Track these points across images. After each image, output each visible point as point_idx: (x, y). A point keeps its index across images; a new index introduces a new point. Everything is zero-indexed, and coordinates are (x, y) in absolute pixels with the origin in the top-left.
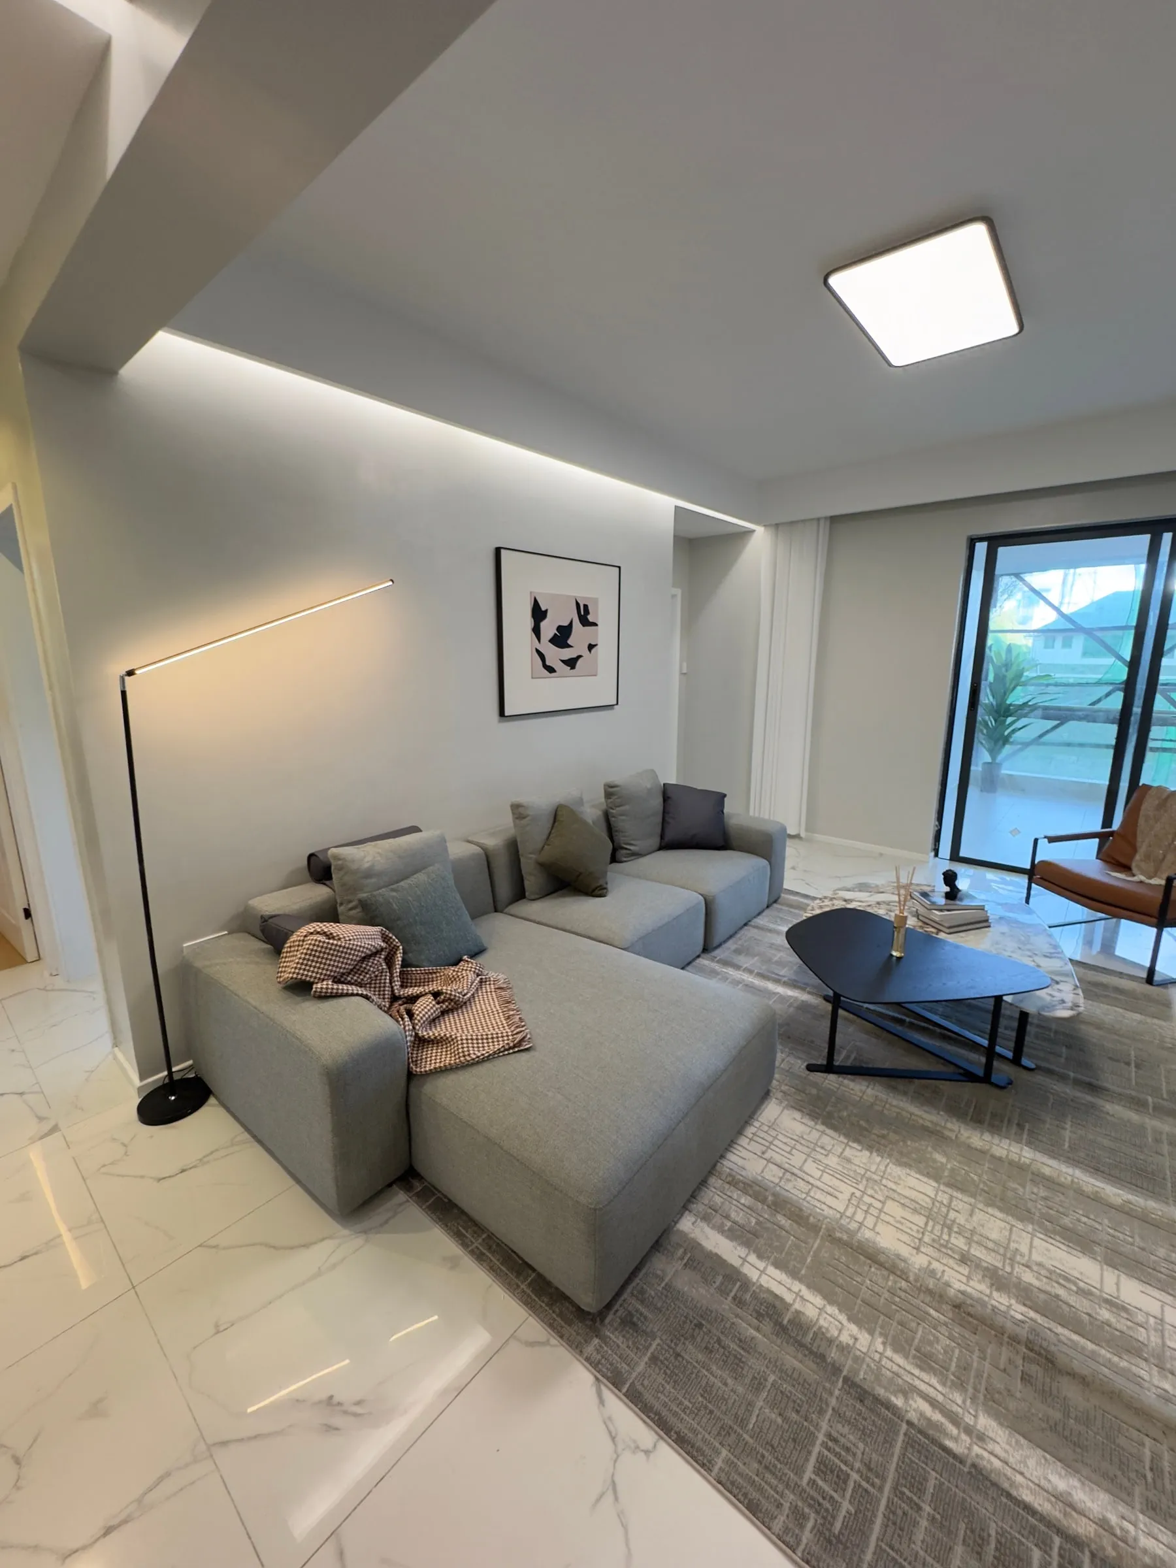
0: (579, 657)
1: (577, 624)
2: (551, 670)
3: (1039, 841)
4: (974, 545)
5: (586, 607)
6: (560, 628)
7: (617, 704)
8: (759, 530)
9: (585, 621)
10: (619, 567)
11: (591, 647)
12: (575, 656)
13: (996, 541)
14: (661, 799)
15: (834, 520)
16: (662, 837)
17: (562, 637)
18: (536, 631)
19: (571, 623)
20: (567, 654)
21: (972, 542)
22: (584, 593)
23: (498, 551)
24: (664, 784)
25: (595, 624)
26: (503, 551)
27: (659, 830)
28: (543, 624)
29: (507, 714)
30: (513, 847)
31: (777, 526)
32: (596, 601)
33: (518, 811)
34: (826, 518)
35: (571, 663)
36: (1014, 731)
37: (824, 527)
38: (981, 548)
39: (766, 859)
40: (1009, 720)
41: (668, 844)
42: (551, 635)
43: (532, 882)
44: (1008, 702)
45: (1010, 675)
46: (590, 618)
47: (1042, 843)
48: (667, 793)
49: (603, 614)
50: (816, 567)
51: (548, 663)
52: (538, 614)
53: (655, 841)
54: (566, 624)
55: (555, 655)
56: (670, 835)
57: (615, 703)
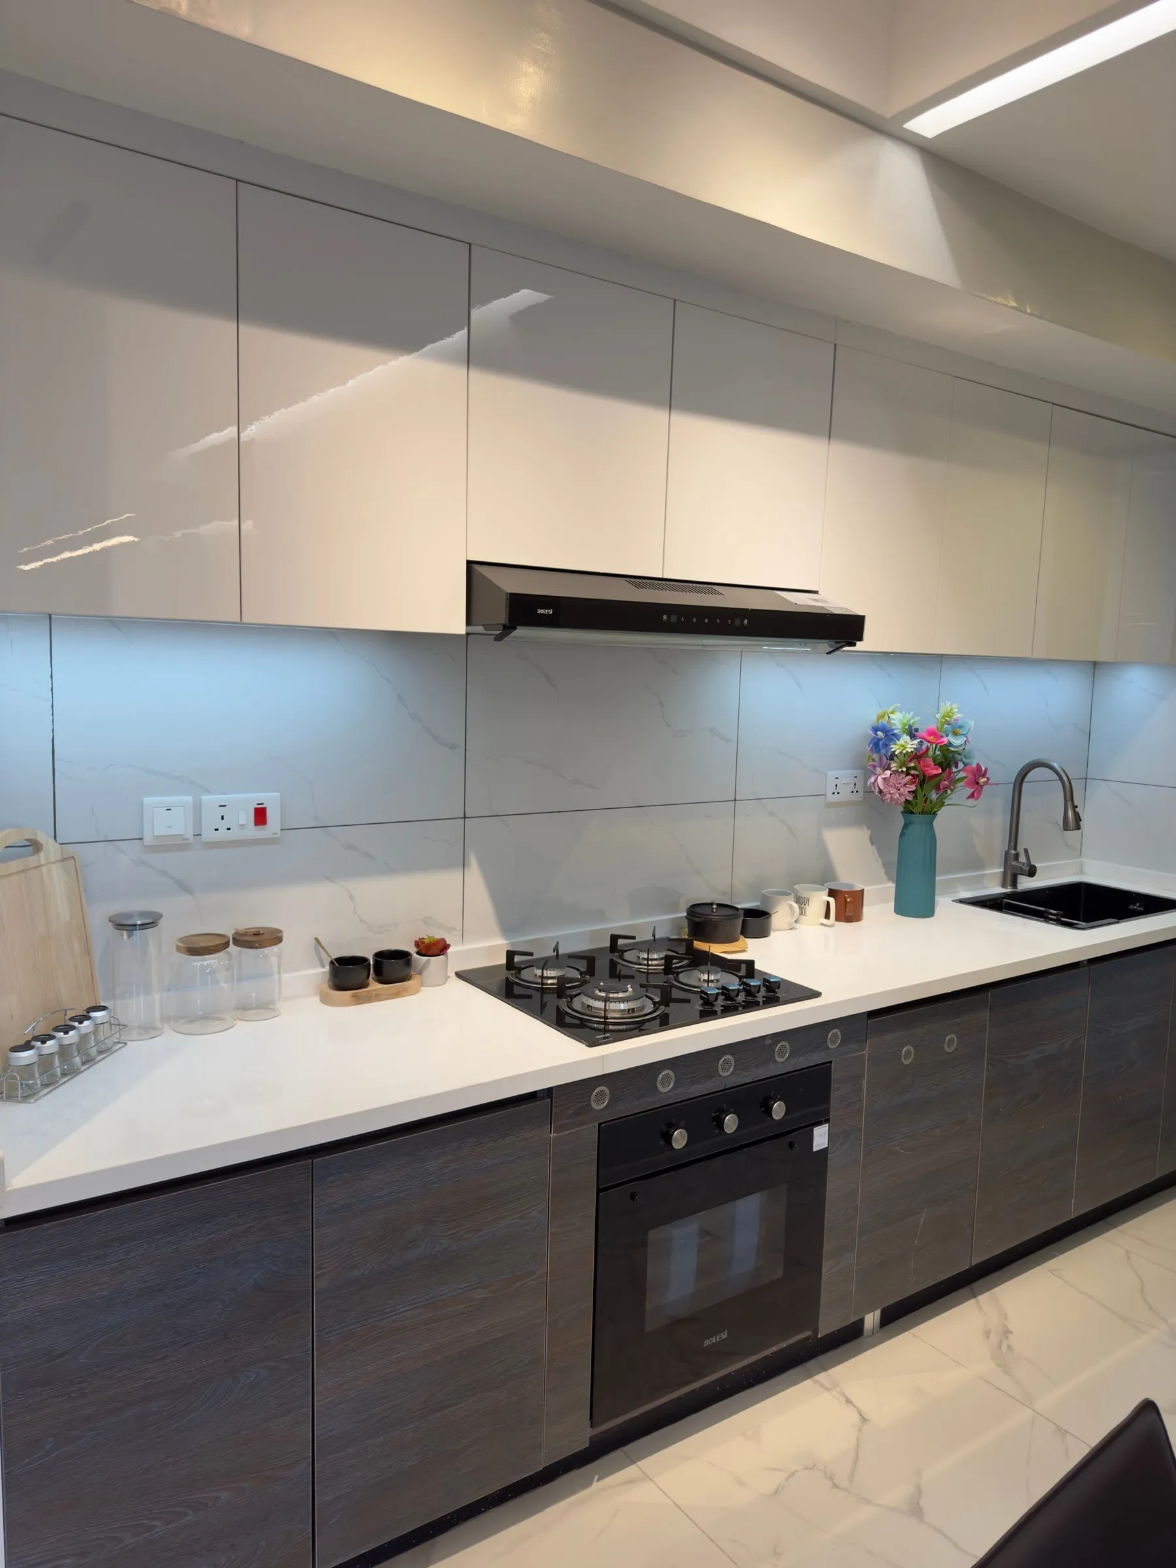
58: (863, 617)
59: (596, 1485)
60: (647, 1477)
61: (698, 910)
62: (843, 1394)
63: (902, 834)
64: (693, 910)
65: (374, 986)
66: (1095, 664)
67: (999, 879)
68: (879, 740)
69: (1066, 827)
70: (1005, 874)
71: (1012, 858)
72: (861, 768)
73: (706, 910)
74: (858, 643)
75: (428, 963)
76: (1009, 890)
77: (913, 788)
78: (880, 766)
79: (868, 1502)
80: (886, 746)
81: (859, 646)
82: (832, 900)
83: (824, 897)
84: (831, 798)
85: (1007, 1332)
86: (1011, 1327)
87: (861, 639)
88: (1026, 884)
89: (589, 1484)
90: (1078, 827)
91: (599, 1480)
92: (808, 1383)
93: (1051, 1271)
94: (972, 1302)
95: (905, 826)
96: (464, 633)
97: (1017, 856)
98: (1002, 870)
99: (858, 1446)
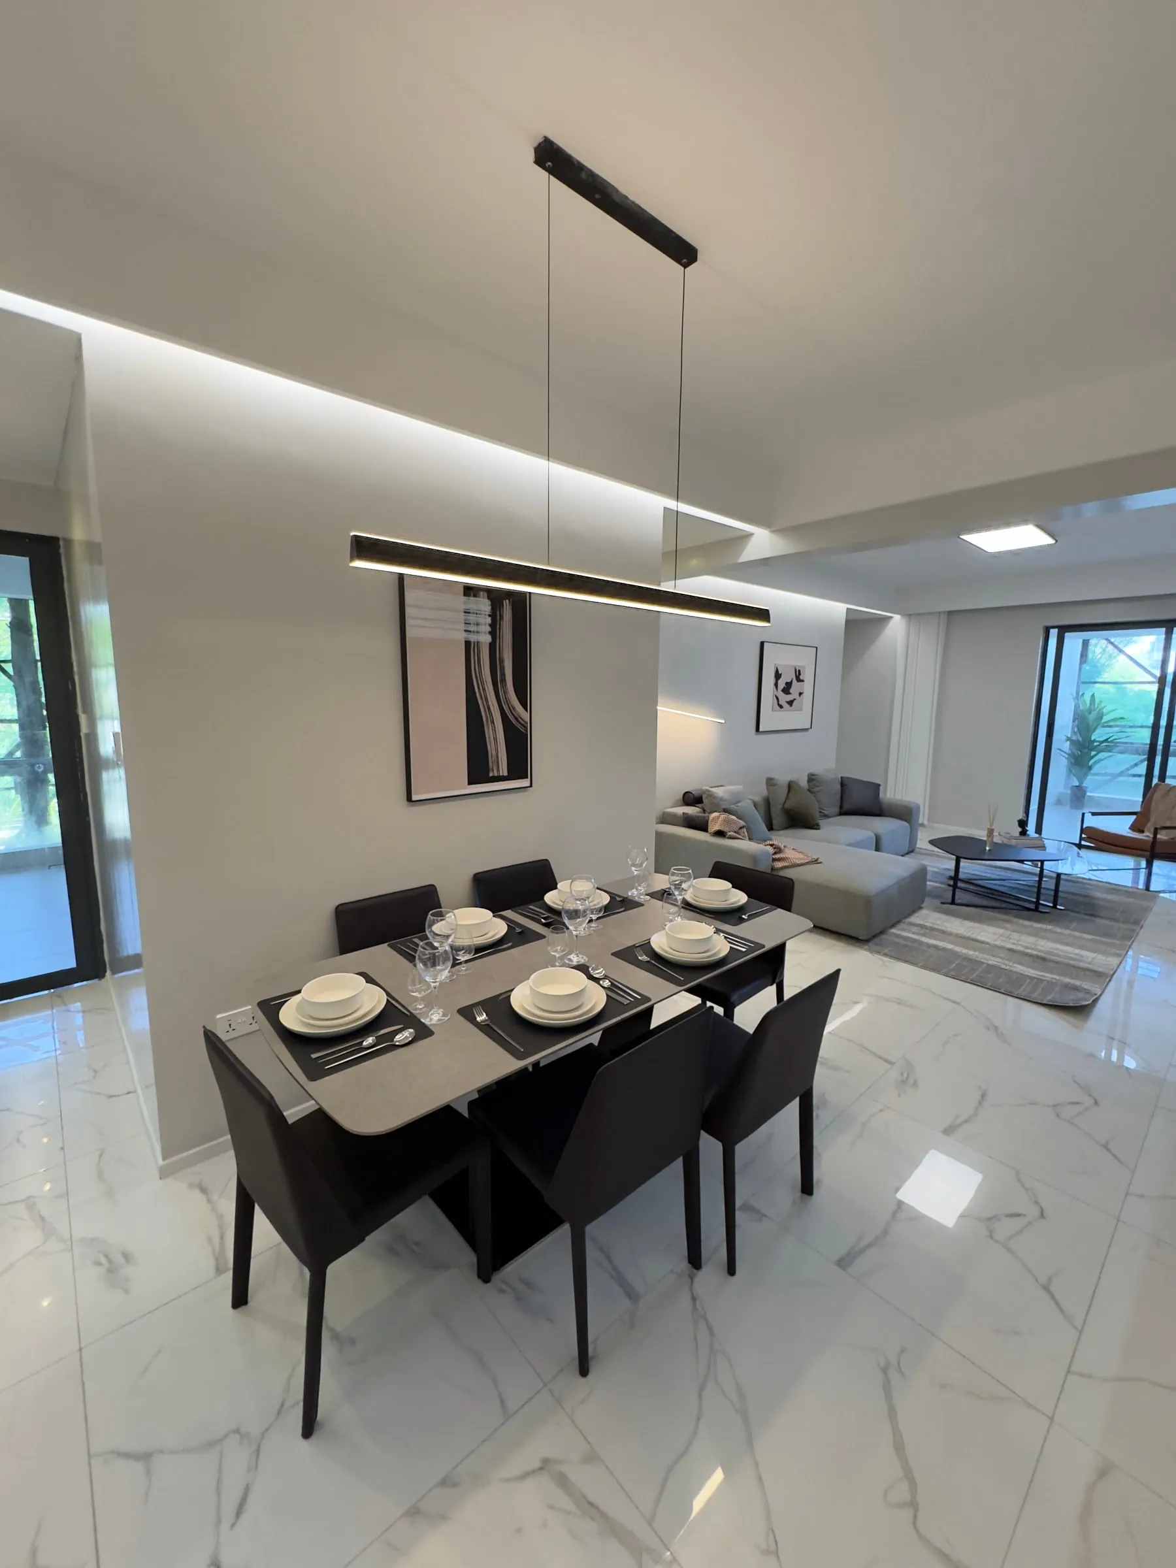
0: (795, 699)
1: (795, 681)
2: (781, 707)
3: (1086, 815)
4: (1049, 632)
5: (799, 671)
6: (787, 683)
7: (811, 728)
8: (897, 618)
9: (799, 680)
10: (817, 648)
11: (800, 694)
12: (792, 699)
13: (1063, 630)
14: (839, 786)
15: (950, 613)
16: (841, 807)
17: (787, 690)
18: (776, 685)
19: (792, 681)
20: (789, 698)
21: (1047, 631)
22: (798, 663)
23: (762, 644)
24: (841, 778)
25: (803, 681)
26: (765, 644)
27: (839, 804)
28: (779, 681)
29: (761, 730)
30: (768, 802)
31: (910, 615)
32: (804, 667)
33: (770, 782)
34: (945, 612)
35: (790, 703)
36: (1095, 763)
37: (943, 618)
38: (1054, 633)
39: (906, 821)
40: (1093, 753)
41: (844, 812)
42: (782, 687)
43: (777, 820)
44: (1093, 738)
45: (1092, 717)
46: (801, 677)
47: (1088, 816)
48: (843, 783)
49: (807, 676)
50: (938, 644)
51: (780, 703)
52: (778, 676)
53: (837, 810)
54: (789, 681)
55: (784, 698)
56: (846, 807)
57: (809, 727)
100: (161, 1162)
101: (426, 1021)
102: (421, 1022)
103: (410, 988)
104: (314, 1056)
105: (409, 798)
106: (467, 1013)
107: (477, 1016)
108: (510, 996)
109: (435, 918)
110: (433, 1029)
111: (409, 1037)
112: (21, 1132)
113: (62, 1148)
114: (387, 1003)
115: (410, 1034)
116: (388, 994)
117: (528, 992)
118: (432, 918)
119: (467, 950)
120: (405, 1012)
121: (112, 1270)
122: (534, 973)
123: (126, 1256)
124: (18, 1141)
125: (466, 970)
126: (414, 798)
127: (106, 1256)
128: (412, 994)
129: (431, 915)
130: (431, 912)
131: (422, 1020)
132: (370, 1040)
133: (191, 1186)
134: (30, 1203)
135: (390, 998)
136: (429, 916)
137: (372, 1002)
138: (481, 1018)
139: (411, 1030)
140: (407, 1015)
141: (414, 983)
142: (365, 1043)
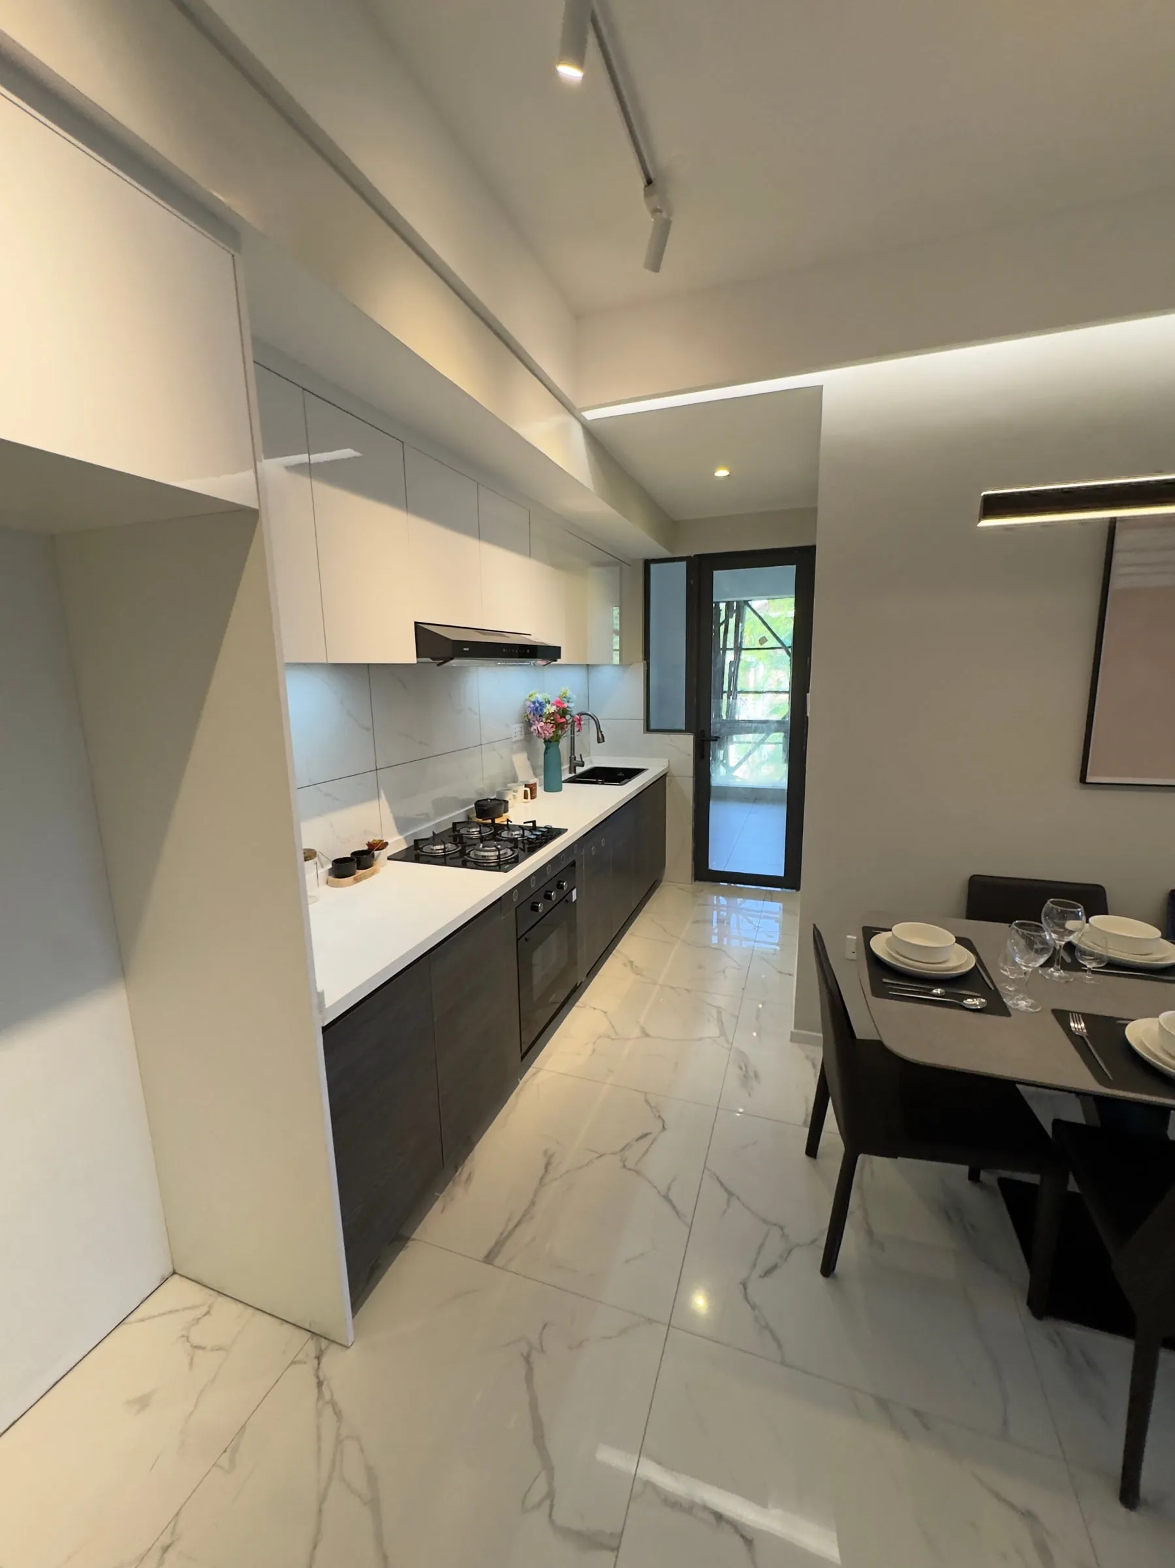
58: (560, 648)
59: (521, 1082)
60: (539, 1070)
61: (480, 803)
62: (590, 1007)
63: (545, 753)
64: (479, 804)
65: (360, 872)
66: (588, 665)
67: (568, 771)
68: (537, 708)
69: (599, 742)
70: (570, 767)
71: (573, 759)
72: (522, 722)
73: (485, 803)
74: (558, 660)
75: (380, 853)
76: (573, 775)
77: (554, 730)
78: (537, 720)
79: (629, 1039)
80: (541, 710)
81: (559, 661)
82: (528, 789)
83: (523, 788)
84: (514, 739)
85: (631, 962)
86: (632, 960)
87: (560, 658)
88: (579, 770)
89: (518, 1083)
90: (604, 741)
91: (521, 1079)
92: (574, 1009)
93: (631, 934)
94: (611, 956)
95: (547, 749)
96: (415, 662)
97: (575, 758)
98: (569, 765)
99: (610, 1023)
100: (792, 1029)
101: (1009, 1002)
102: (1003, 1002)
103: (1002, 965)
104: (885, 980)
105: (1083, 779)
106: (1062, 1017)
107: (1072, 1021)
108: (1127, 1025)
109: (1054, 906)
110: (1012, 1012)
111: (977, 1005)
112: (727, 967)
113: (743, 989)
114: (973, 968)
115: (981, 1003)
116: (979, 960)
117: (1156, 1028)
118: (1051, 905)
119: (1098, 958)
120: (991, 986)
121: (746, 1077)
122: (1170, 1010)
123: (756, 1075)
124: (724, 972)
125: (1090, 980)
126: (1089, 779)
127: (746, 1066)
128: (1001, 971)
129: (1052, 902)
130: (1052, 900)
131: (1004, 1000)
132: (938, 991)
133: (807, 1057)
134: (719, 1011)
135: (979, 964)
136: (1048, 902)
137: (960, 961)
138: (1078, 1026)
139: (983, 1000)
140: (990, 989)
141: (1005, 962)
142: (934, 991)
